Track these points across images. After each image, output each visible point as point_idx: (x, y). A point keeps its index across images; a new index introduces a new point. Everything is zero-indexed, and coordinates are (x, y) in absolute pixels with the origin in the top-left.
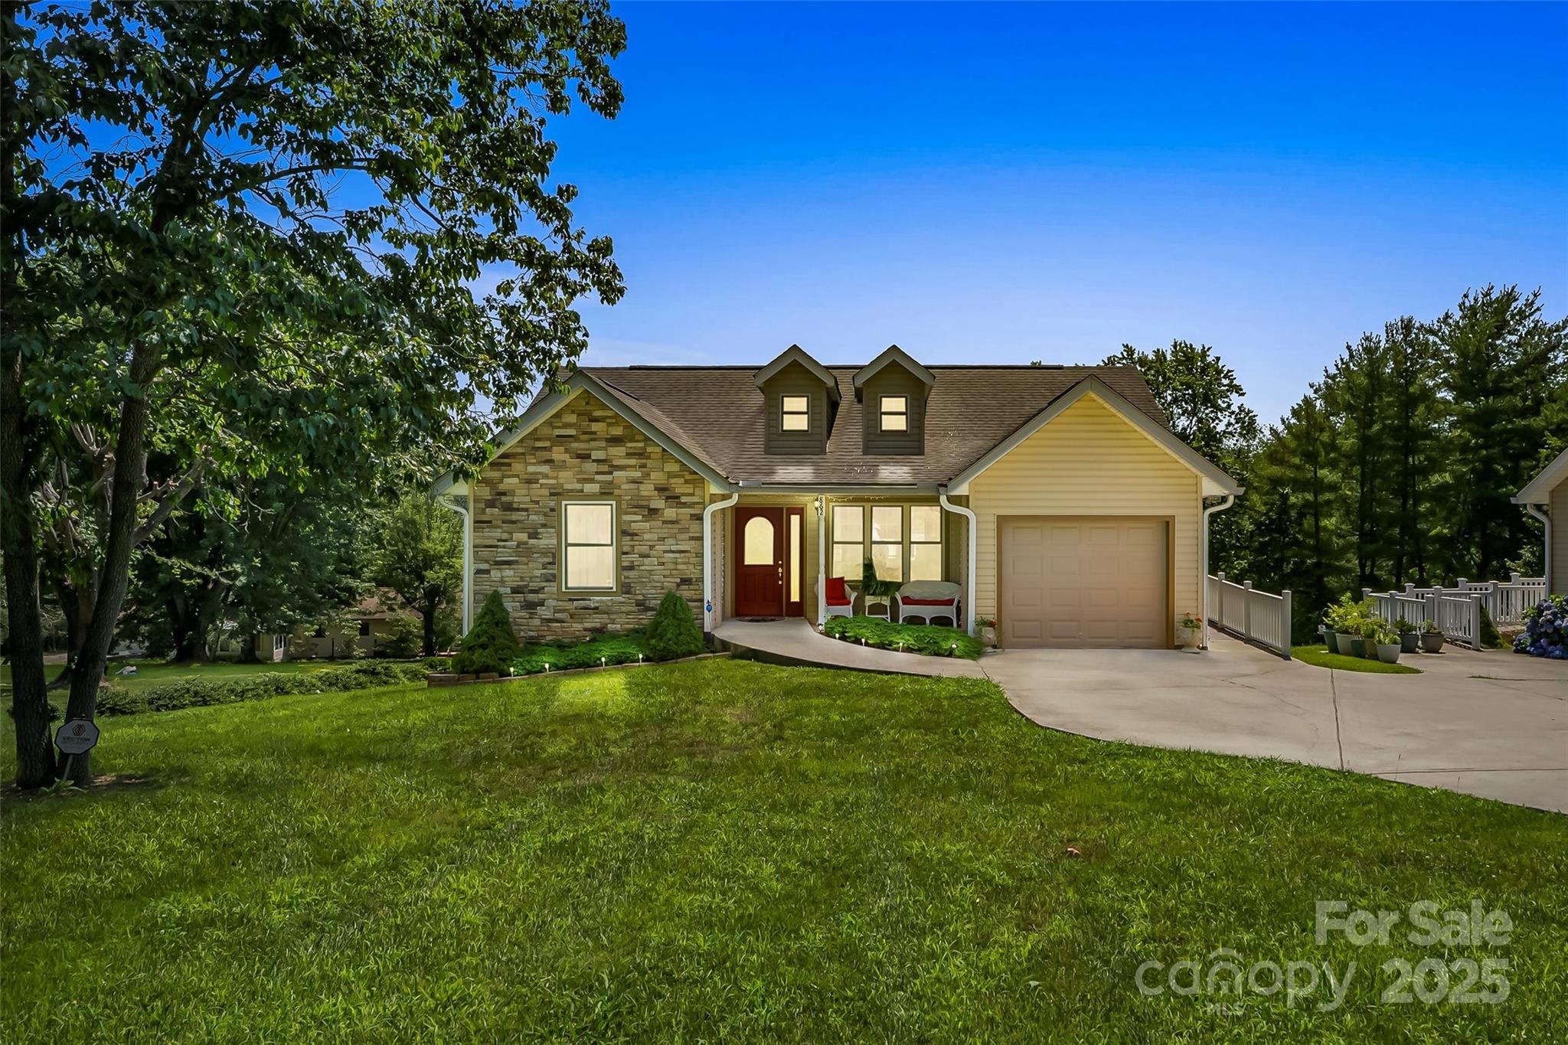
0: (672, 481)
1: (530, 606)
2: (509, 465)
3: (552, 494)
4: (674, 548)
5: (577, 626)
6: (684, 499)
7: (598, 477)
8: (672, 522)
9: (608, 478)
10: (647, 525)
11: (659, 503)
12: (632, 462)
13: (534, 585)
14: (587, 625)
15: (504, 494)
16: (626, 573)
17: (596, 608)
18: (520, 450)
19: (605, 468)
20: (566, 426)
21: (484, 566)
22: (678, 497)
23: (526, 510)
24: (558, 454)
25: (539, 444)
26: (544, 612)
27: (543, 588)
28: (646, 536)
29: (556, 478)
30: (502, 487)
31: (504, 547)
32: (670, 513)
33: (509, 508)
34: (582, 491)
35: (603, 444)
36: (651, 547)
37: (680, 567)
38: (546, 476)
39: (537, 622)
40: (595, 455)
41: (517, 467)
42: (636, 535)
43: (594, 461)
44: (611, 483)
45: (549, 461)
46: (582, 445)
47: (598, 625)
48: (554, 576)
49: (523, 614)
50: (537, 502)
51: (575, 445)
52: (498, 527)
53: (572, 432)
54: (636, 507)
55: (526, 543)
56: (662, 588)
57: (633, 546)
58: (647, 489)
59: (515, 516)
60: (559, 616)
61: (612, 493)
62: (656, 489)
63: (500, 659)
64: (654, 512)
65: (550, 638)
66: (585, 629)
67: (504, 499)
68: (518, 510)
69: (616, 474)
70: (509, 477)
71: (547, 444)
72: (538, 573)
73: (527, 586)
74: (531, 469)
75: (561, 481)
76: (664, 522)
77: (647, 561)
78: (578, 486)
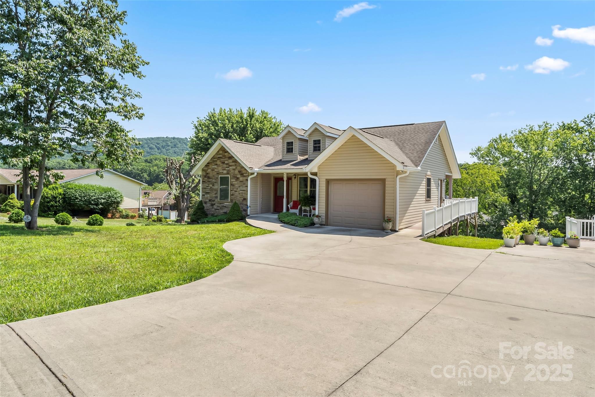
0: (242, 169)
1: (212, 205)
2: (209, 166)
3: (217, 174)
4: (242, 189)
5: (222, 211)
6: (244, 175)
7: (226, 169)
8: (242, 182)
9: (228, 169)
10: (236, 182)
11: (239, 176)
12: (233, 164)
13: (213, 199)
14: (224, 211)
15: (208, 174)
16: (232, 196)
17: (225, 206)
18: (211, 162)
19: (228, 166)
20: (220, 154)
21: (204, 194)
22: (243, 174)
23: (212, 178)
24: (218, 162)
25: (215, 160)
26: (215, 207)
27: (215, 200)
28: (236, 186)
29: (218, 169)
30: (208, 172)
31: (208, 188)
32: (241, 179)
33: (209, 178)
34: (223, 173)
35: (227, 159)
36: (237, 189)
37: (244, 195)
38: (216, 169)
39: (213, 210)
40: (226, 162)
41: (210, 166)
42: (234, 185)
43: (226, 164)
44: (229, 170)
45: (217, 164)
46: (223, 160)
47: (226, 211)
48: (217, 197)
49: (211, 207)
50: (214, 176)
51: (222, 160)
52: (206, 183)
53: (221, 156)
54: (234, 177)
55: (212, 187)
56: (239, 201)
57: (233, 189)
58: (236, 172)
59: (210, 180)
60: (218, 208)
61: (229, 173)
62: (238, 172)
63: (198, 219)
64: (238, 178)
65: (216, 214)
66: (223, 212)
67: (208, 175)
68: (210, 178)
69: (230, 167)
70: (209, 169)
71: (216, 160)
72: (214, 196)
73: (212, 199)
74: (213, 167)
75: (219, 170)
76: (240, 181)
77: (236, 193)
78: (222, 171)
